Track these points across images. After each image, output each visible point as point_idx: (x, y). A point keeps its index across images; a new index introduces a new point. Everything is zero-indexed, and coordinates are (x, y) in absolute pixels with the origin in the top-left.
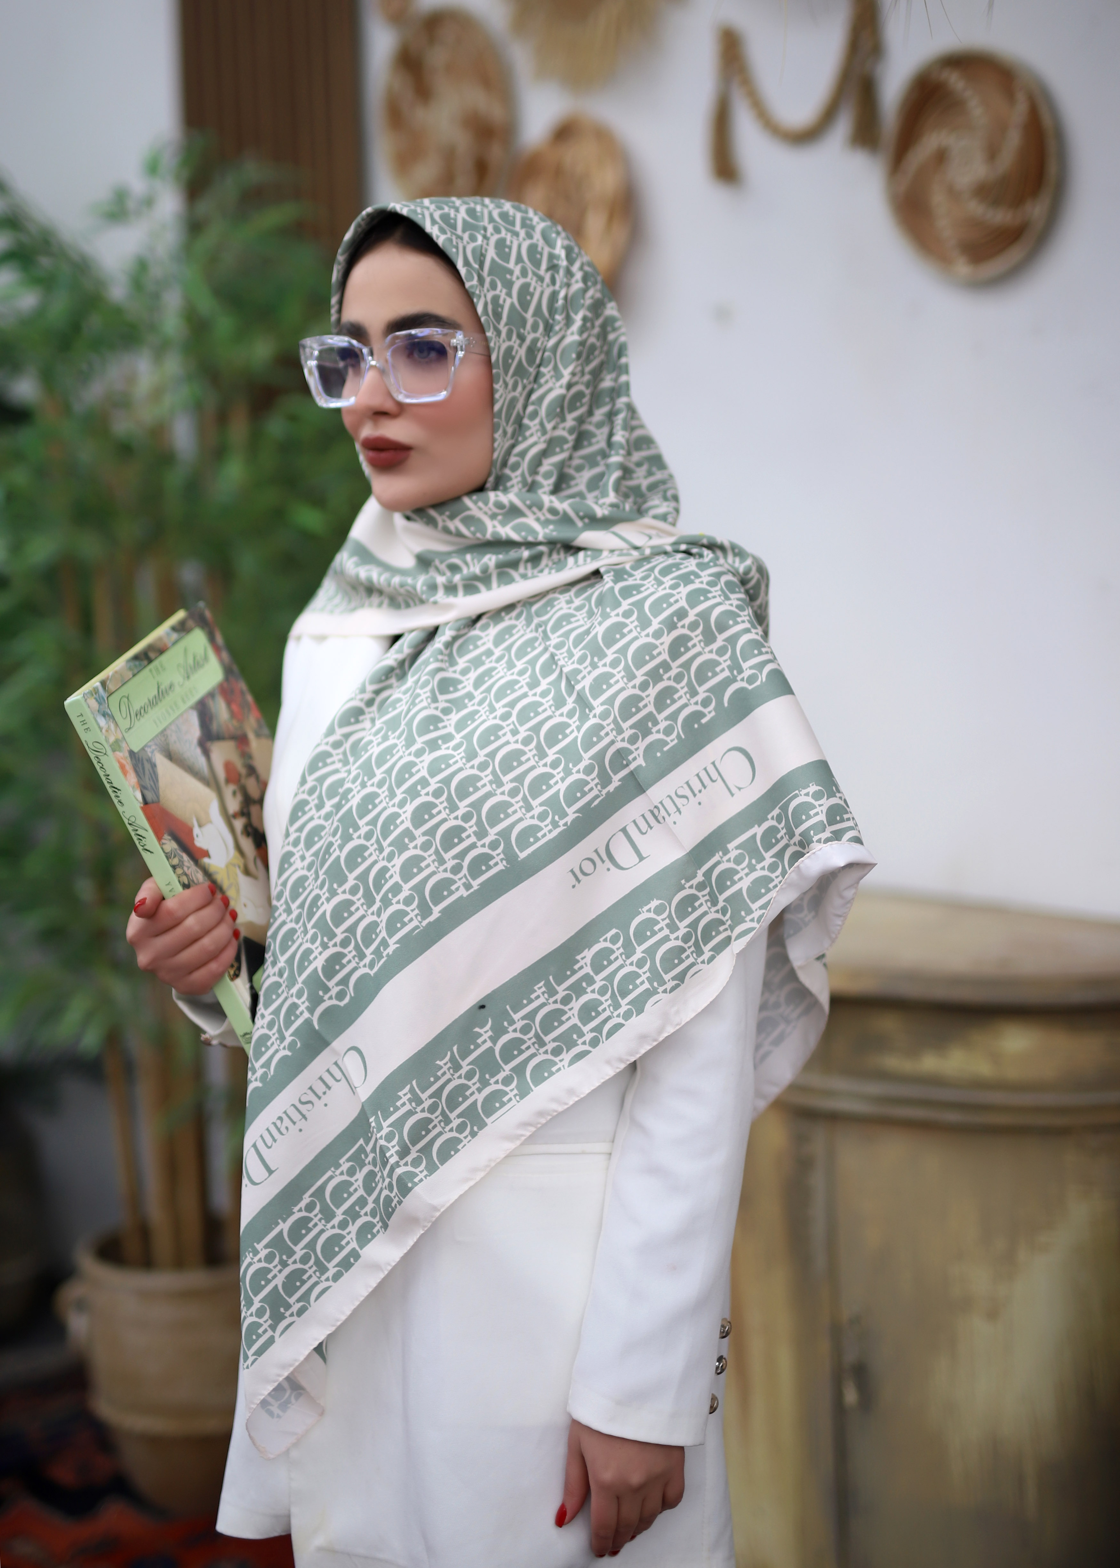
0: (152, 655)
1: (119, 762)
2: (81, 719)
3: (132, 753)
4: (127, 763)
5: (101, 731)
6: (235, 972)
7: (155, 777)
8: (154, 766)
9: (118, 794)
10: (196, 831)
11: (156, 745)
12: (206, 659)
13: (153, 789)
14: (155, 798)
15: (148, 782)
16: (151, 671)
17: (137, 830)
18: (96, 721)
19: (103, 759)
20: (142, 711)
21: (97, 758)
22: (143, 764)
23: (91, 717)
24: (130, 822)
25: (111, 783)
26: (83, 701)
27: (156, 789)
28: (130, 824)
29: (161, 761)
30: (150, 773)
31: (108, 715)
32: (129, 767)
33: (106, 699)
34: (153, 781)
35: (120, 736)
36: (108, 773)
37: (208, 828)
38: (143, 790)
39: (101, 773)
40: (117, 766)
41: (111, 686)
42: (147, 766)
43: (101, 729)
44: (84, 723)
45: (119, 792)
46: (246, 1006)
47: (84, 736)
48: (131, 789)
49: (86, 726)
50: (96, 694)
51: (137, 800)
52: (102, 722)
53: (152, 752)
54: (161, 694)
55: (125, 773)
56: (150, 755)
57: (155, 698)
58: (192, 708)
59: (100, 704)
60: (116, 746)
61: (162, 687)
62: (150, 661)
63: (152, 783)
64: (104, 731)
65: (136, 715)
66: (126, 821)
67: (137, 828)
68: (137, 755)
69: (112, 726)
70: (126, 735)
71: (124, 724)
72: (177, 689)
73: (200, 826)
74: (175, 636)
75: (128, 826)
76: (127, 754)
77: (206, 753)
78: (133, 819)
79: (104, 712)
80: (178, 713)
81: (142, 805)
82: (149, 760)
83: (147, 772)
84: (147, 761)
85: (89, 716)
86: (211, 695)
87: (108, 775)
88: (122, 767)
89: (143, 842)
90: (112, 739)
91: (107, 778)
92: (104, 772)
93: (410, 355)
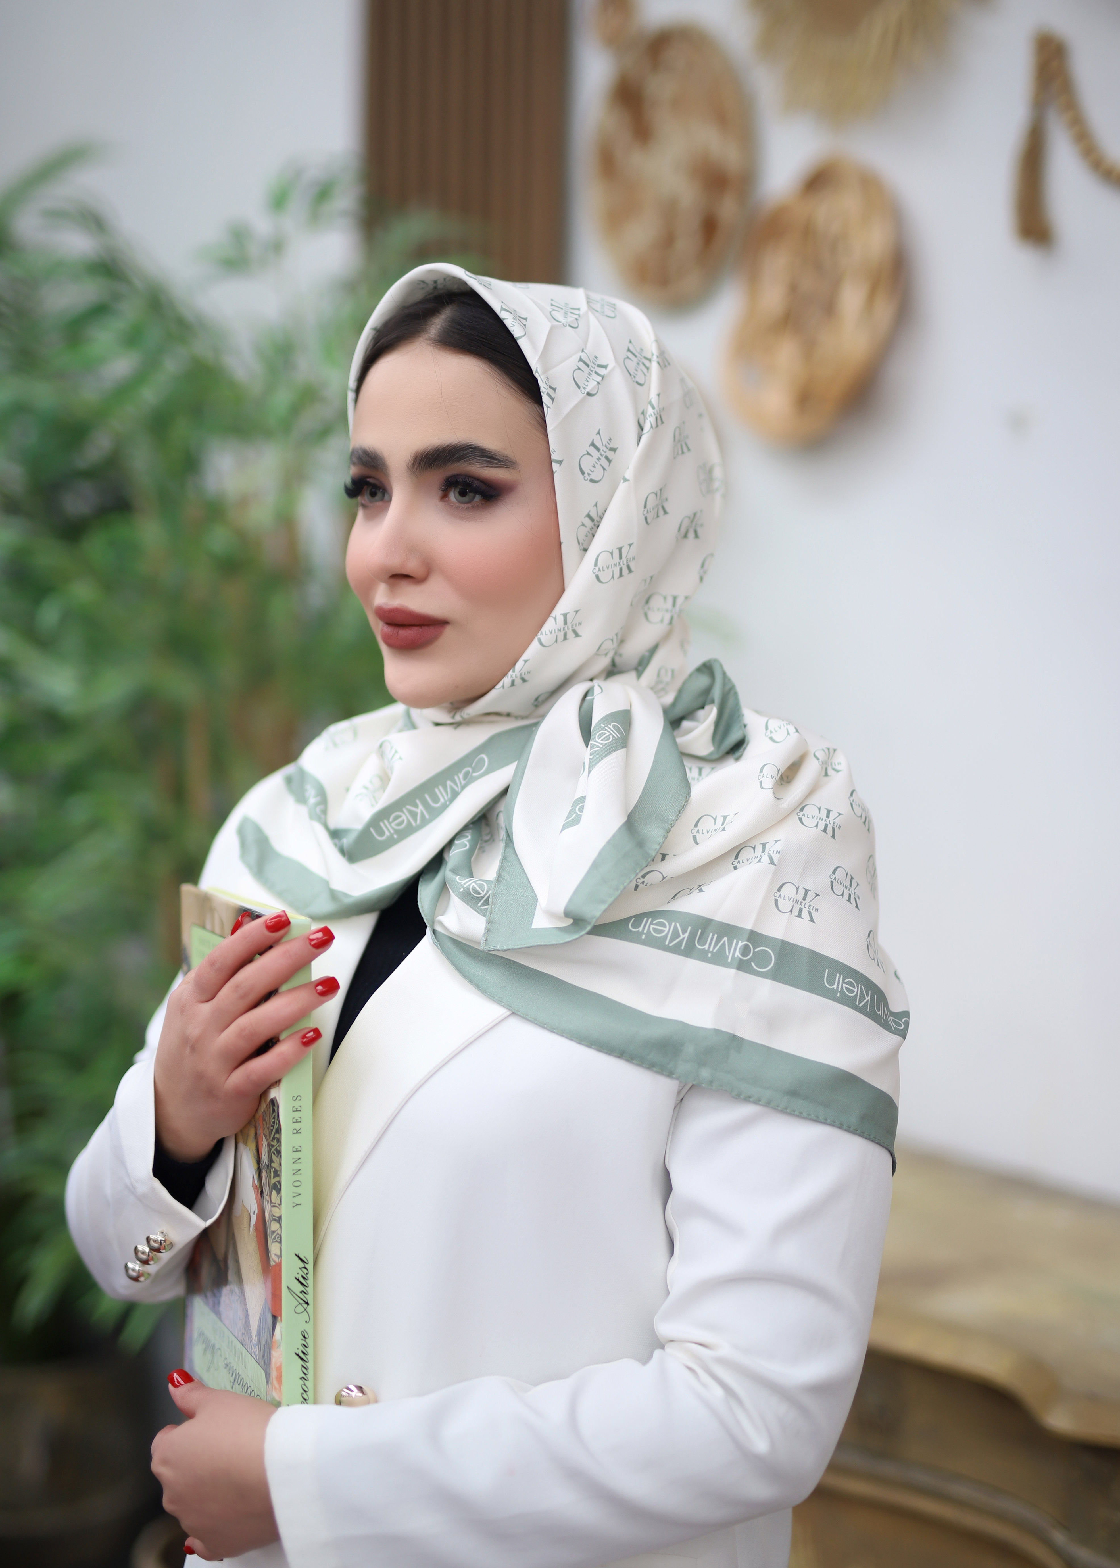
9: (301, 1348)
24: (305, 1306)
28: (307, 1303)
78: (300, 1309)
91: (305, 1374)
92: (305, 1385)
93: (444, 496)
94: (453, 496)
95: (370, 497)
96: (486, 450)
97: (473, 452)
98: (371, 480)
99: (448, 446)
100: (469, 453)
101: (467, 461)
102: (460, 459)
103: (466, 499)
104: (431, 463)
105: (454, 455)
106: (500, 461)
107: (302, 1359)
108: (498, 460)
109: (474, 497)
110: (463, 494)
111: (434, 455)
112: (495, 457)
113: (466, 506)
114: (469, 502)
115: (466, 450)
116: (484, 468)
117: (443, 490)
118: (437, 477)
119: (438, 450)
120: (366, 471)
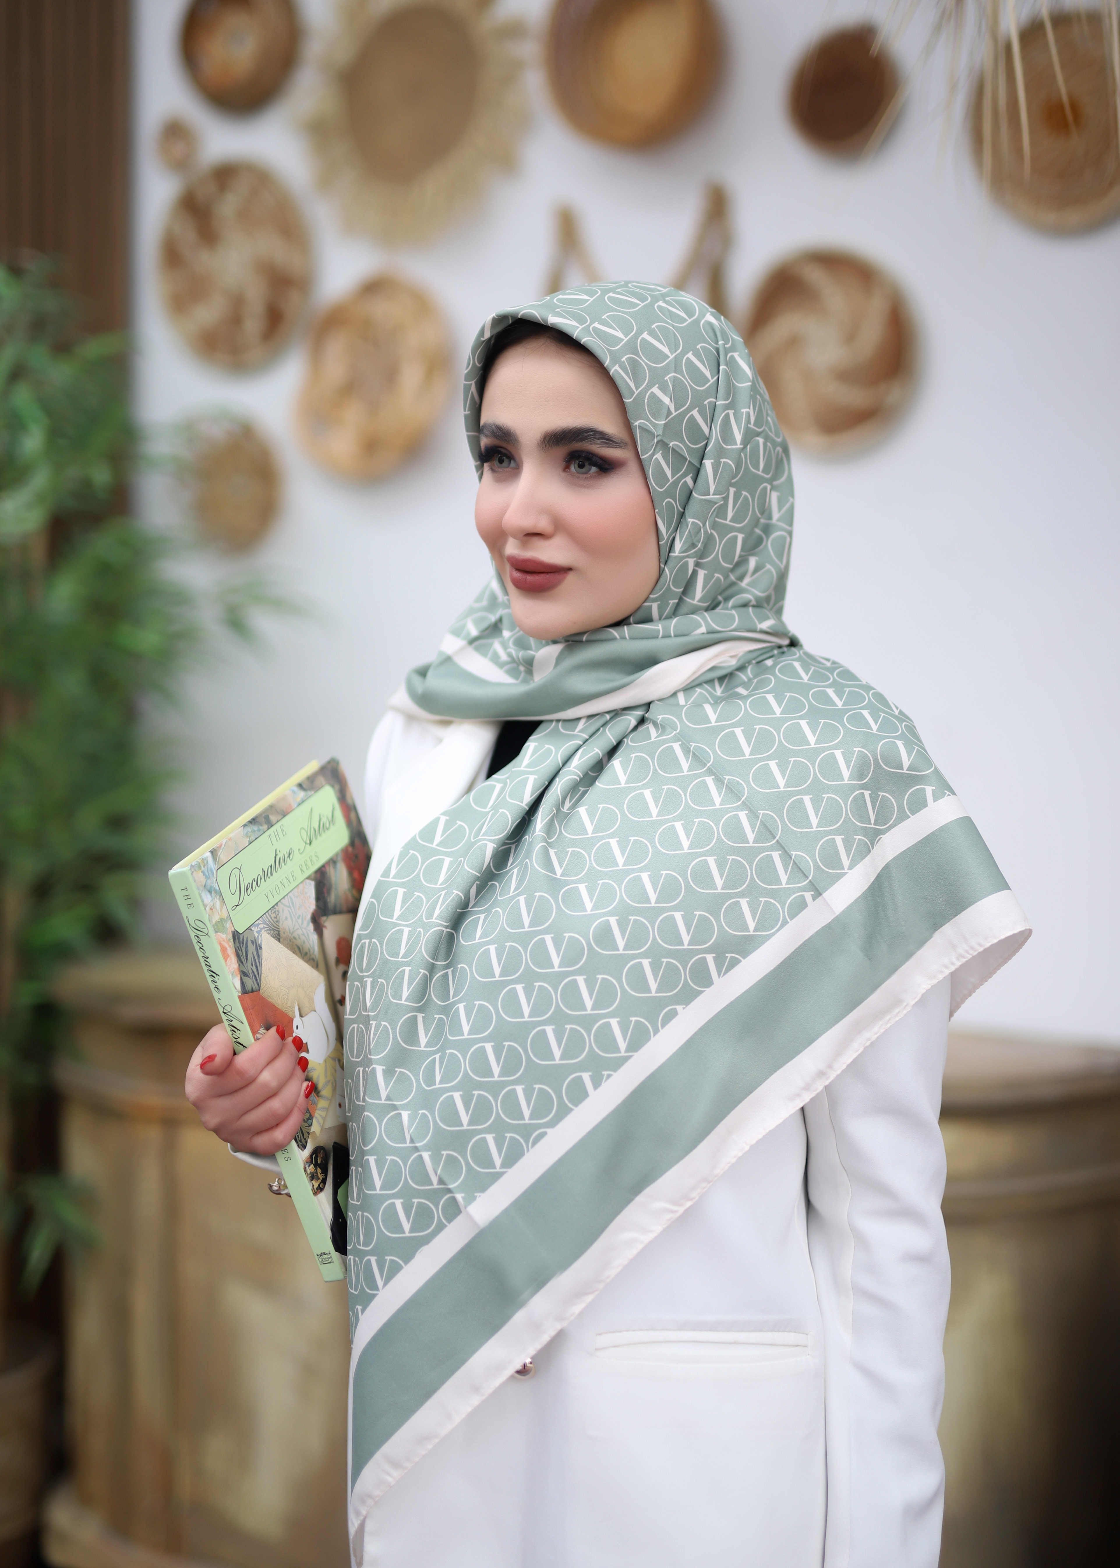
0: (273, 818)
1: (221, 944)
2: (185, 893)
3: (236, 935)
4: (230, 946)
5: (205, 909)
6: (319, 1185)
7: (259, 963)
8: (259, 948)
9: (216, 979)
10: (297, 1021)
11: (265, 923)
12: (332, 821)
13: (255, 976)
14: (255, 987)
15: (249, 967)
16: (269, 836)
17: (231, 1021)
18: (201, 897)
19: (203, 939)
20: (255, 883)
21: (198, 937)
22: (247, 947)
23: (196, 892)
24: (225, 1011)
25: (210, 966)
26: (189, 874)
27: (257, 977)
28: (225, 1013)
29: (267, 942)
30: (254, 957)
31: (215, 891)
32: (231, 951)
33: (215, 872)
34: (256, 967)
35: (225, 915)
36: (207, 955)
37: (310, 1018)
38: (243, 977)
39: (200, 954)
40: (218, 948)
41: (223, 856)
42: (252, 949)
43: (205, 906)
44: (187, 897)
45: (217, 977)
46: (327, 1223)
47: (185, 911)
48: (230, 976)
49: (189, 902)
50: (204, 867)
51: (236, 988)
52: (207, 898)
53: (258, 932)
54: (278, 862)
55: (226, 957)
56: (256, 935)
57: (271, 867)
58: (308, 878)
59: (207, 878)
60: (219, 926)
61: (280, 855)
62: (270, 825)
63: (254, 969)
64: (208, 908)
65: (247, 889)
66: (221, 1010)
67: (232, 1019)
68: (241, 936)
69: (218, 903)
70: (231, 912)
71: (230, 900)
72: (296, 856)
73: (301, 1016)
74: (302, 794)
75: (222, 1015)
76: (231, 936)
77: (319, 929)
78: (228, 1008)
79: (211, 887)
80: (294, 884)
81: (240, 994)
82: (255, 942)
83: (250, 956)
84: (252, 942)
85: (194, 890)
86: (332, 861)
87: (207, 958)
88: (224, 950)
89: (237, 1034)
90: (216, 918)
91: (206, 961)
92: (203, 953)
93: (566, 468)
94: (573, 468)
95: (499, 464)
96: (605, 434)
97: (594, 434)
98: (502, 450)
99: (573, 429)
100: (590, 435)
101: (588, 441)
102: (583, 439)
103: (583, 470)
104: (558, 442)
105: (578, 436)
106: (616, 443)
107: (213, 972)
108: (615, 441)
109: (590, 469)
110: (581, 466)
111: (561, 435)
112: (612, 439)
113: (586, 476)
114: (586, 473)
115: (588, 432)
116: (603, 448)
117: (567, 462)
118: (561, 452)
119: (565, 431)
120: (496, 442)
